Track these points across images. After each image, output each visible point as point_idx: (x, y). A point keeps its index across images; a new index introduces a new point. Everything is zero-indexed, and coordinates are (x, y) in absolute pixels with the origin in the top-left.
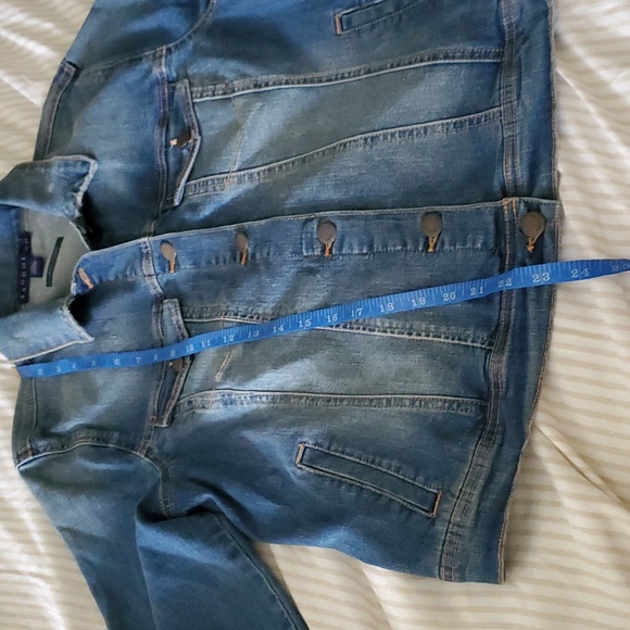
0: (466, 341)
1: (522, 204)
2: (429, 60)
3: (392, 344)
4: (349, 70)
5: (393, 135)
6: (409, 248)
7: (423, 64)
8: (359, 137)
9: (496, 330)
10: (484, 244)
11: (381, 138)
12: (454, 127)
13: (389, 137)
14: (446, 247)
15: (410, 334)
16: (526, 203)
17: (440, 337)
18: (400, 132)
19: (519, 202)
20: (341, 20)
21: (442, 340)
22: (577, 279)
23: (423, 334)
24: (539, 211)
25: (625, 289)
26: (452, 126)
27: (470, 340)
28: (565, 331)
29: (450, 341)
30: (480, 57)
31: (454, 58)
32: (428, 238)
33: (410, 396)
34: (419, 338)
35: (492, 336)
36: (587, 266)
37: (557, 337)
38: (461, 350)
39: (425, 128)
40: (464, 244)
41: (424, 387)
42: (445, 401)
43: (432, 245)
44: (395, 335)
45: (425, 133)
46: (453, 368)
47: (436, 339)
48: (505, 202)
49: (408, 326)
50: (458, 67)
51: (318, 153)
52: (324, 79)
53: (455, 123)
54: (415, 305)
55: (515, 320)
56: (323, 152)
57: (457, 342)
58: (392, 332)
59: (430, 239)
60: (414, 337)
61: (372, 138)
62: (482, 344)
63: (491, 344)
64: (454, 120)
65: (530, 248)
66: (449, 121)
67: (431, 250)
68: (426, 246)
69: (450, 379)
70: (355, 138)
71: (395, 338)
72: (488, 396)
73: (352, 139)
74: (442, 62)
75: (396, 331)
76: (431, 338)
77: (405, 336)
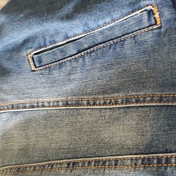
2: (122, 103)
4: (48, 100)
5: (90, 163)
7: (118, 106)
8: (64, 161)
11: (80, 164)
12: (142, 163)
13: (86, 164)
18: (96, 161)
20: (33, 58)
26: (140, 161)
30: (168, 101)
31: (144, 101)
39: (116, 161)
45: (116, 165)
50: (148, 109)
51: (30, 167)
52: (27, 105)
53: (143, 159)
56: (35, 167)
61: (74, 164)
64: (142, 156)
66: (138, 156)
70: (61, 161)
73: (59, 161)
74: (134, 105)
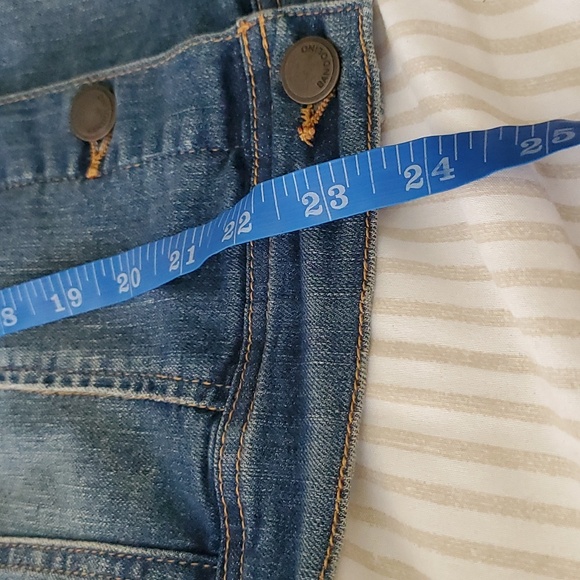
0: (163, 391)
1: (282, 24)
3: (15, 409)
6: (48, 173)
9: (234, 359)
10: (201, 139)
14: (123, 161)
15: (49, 381)
16: (291, 20)
17: (110, 385)
19: (275, 21)
21: (116, 392)
22: (423, 192)
23: (76, 379)
24: (322, 33)
25: (565, 212)
27: (172, 388)
28: (401, 349)
29: (131, 394)
32: (86, 146)
33: (46, 542)
34: (67, 390)
35: (222, 376)
36: (448, 152)
37: (381, 369)
38: (155, 418)
40: (158, 149)
41: (73, 518)
42: (115, 558)
43: (95, 160)
44: (20, 387)
46: (136, 465)
47: (102, 391)
48: (242, 25)
49: (45, 361)
54: (60, 309)
55: (277, 329)
57: (144, 395)
58: (15, 379)
59: (93, 149)
60: (57, 388)
62: (200, 397)
63: (220, 397)
65: (306, 135)
67: (92, 173)
68: (84, 164)
69: (126, 497)
71: (20, 394)
72: (217, 545)
75: (23, 374)
76: (92, 390)
77: (39, 387)
